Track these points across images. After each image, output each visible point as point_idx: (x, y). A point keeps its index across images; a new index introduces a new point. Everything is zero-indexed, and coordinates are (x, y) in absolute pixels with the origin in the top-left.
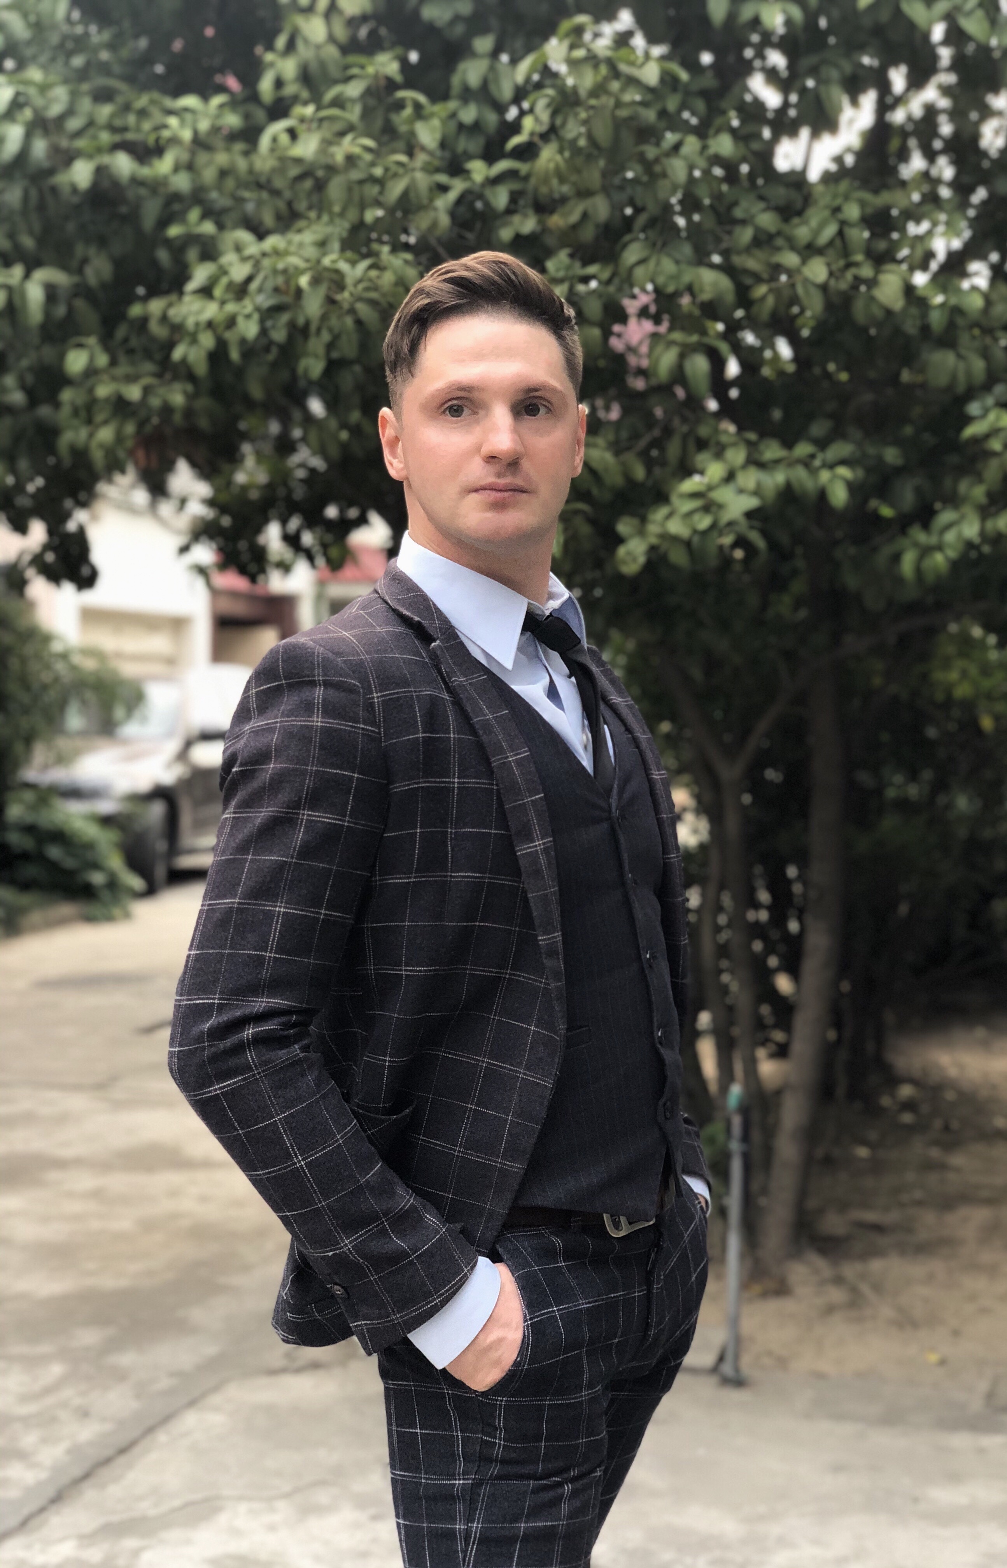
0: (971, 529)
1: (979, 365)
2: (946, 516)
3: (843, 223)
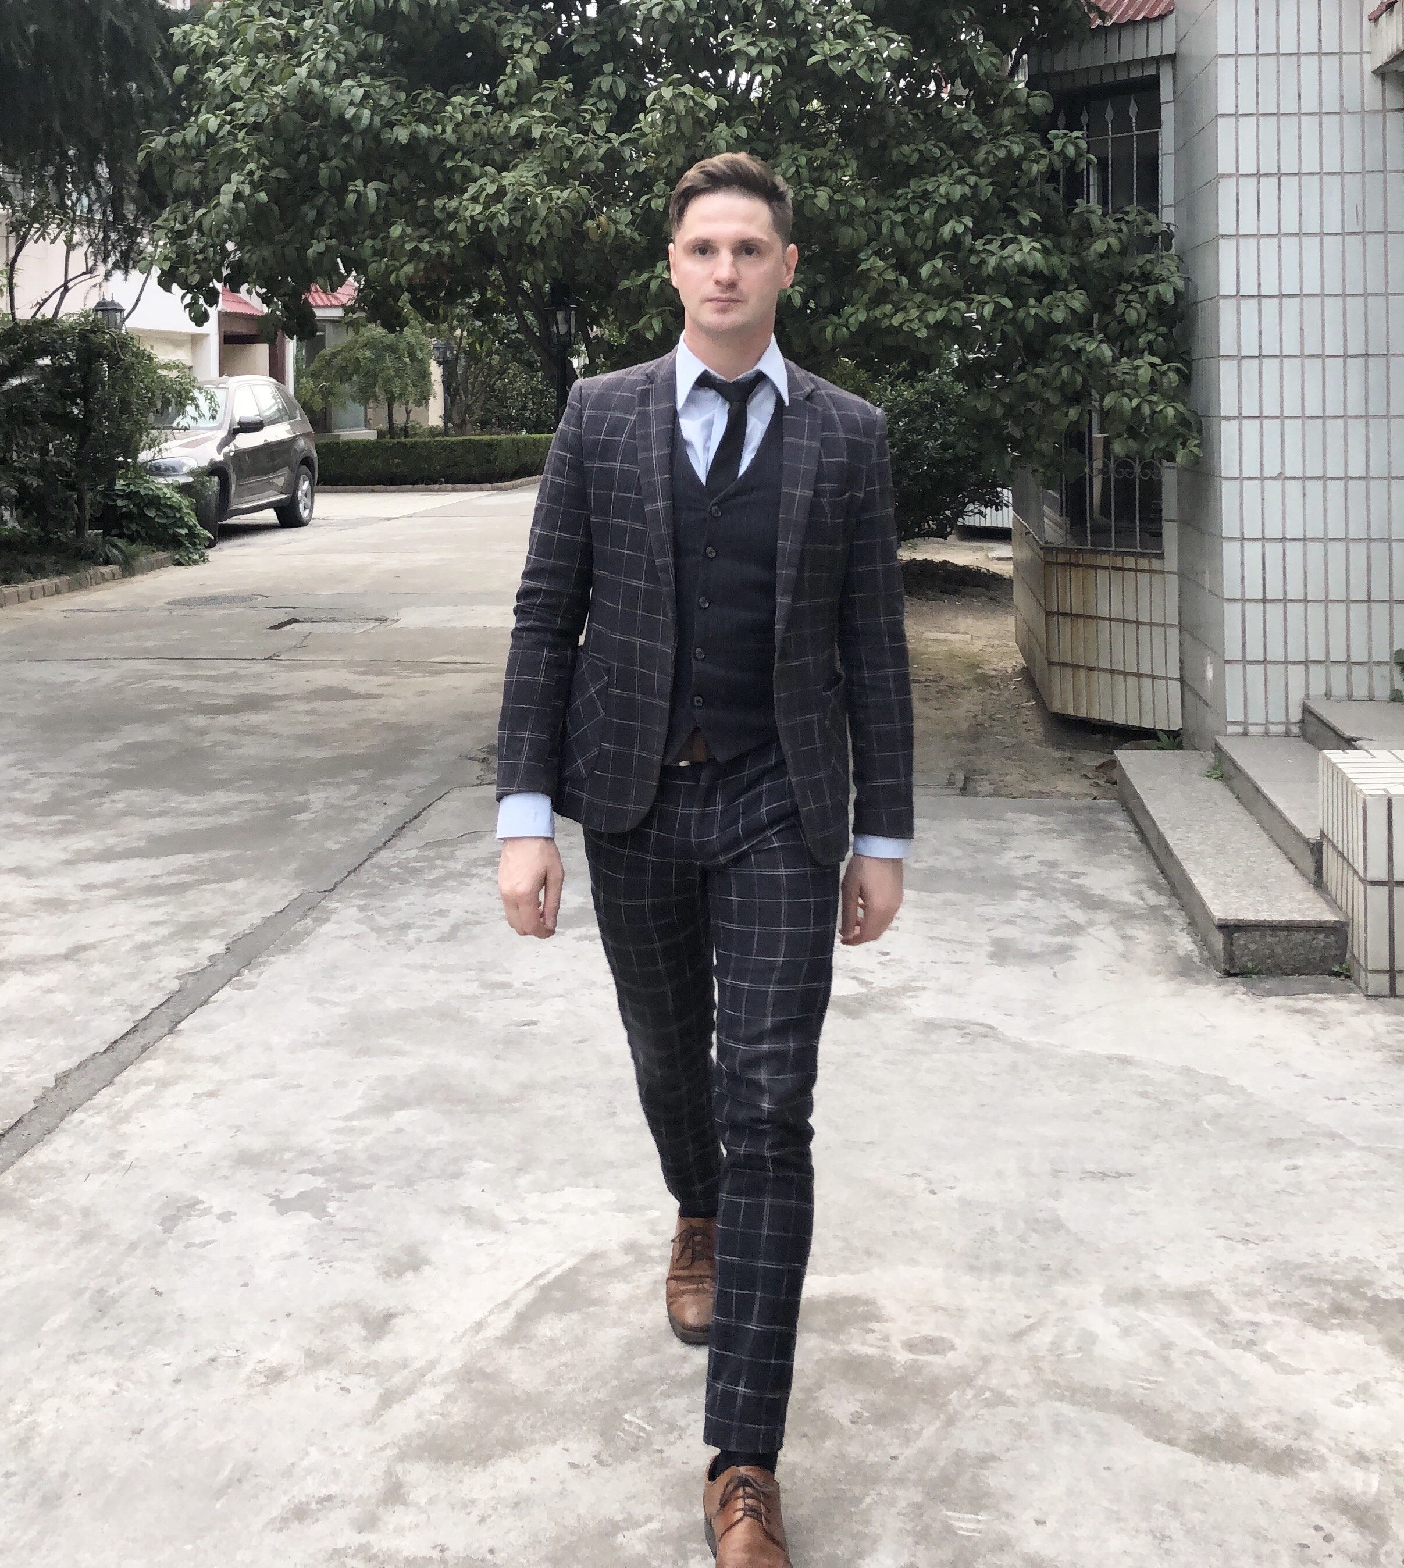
0: (862, 317)
1: (864, 233)
2: (848, 309)
3: (798, 167)
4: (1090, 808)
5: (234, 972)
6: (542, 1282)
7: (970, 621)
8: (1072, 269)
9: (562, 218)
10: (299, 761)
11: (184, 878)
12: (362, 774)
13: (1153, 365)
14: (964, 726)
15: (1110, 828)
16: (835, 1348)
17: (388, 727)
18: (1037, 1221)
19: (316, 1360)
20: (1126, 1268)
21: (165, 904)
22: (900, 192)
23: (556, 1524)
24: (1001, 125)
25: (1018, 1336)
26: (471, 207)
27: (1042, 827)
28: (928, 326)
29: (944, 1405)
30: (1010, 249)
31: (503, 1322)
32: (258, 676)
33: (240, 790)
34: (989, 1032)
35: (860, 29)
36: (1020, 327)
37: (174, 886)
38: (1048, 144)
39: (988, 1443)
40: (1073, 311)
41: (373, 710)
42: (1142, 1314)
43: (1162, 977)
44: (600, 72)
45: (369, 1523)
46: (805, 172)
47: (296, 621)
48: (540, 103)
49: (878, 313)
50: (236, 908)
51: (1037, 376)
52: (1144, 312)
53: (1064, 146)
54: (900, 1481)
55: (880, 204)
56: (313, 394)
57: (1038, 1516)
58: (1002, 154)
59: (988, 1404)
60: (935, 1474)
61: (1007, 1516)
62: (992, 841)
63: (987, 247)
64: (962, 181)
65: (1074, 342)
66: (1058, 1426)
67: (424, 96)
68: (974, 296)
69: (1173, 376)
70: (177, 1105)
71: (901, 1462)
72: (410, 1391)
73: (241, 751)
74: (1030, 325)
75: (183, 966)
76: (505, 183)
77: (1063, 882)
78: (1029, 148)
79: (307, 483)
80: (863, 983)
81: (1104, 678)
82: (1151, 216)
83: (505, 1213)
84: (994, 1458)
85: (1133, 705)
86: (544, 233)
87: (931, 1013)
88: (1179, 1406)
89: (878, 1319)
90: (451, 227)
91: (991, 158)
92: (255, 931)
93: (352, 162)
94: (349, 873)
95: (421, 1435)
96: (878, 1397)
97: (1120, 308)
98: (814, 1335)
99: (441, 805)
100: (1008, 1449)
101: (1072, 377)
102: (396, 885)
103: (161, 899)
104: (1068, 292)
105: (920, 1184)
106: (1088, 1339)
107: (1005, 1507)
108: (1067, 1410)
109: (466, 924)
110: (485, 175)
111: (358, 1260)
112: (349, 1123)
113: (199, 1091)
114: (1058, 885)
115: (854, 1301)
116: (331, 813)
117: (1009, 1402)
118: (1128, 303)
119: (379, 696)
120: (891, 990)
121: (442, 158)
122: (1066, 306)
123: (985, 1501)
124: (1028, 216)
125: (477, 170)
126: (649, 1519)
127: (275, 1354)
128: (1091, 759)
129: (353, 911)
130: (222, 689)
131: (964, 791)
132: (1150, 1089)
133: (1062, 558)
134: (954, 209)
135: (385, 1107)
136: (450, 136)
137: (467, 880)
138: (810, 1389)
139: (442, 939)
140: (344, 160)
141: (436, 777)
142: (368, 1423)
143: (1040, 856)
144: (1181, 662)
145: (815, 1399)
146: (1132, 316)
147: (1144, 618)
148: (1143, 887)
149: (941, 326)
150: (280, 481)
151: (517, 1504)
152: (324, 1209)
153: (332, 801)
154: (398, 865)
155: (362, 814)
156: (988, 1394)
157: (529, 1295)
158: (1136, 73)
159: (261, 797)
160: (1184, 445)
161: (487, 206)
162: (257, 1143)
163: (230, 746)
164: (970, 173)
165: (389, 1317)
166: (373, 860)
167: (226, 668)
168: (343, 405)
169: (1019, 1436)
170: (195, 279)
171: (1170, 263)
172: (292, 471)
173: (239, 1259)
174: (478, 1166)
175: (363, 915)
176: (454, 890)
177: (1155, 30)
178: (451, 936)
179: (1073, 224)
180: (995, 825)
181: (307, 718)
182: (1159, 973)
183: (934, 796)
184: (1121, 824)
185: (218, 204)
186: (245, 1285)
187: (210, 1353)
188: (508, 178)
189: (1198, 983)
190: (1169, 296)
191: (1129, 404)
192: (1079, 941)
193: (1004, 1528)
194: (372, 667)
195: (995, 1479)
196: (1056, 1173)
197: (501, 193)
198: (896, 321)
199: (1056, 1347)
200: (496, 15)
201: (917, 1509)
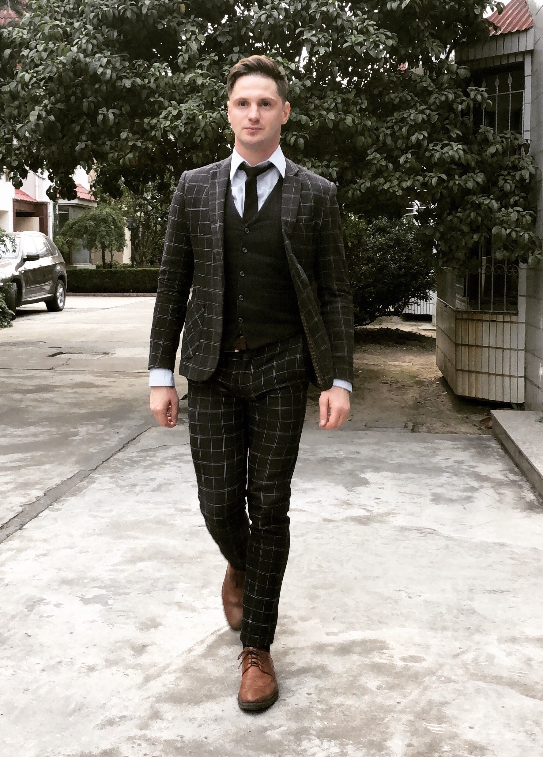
2: (361, 181)
4: (478, 439)
5: (49, 504)
6: (219, 633)
7: (411, 357)
8: (477, 162)
9: (213, 128)
10: (71, 414)
11: (18, 464)
12: (104, 420)
13: (518, 212)
14: (411, 403)
15: (490, 447)
16: (367, 660)
17: (114, 400)
18: (463, 610)
19: (110, 663)
20: (508, 629)
21: (10, 475)
22: (389, 119)
23: (237, 727)
24: (442, 84)
25: (456, 656)
26: (164, 122)
27: (453, 446)
28: (403, 189)
29: (422, 682)
30: (446, 149)
31: (201, 649)
32: (45, 377)
33: (43, 427)
34: (433, 532)
35: (371, 29)
36: (450, 190)
37: (15, 467)
38: (467, 95)
39: (444, 697)
40: (477, 183)
41: (106, 392)
42: (517, 647)
43: (519, 510)
44: (232, 52)
45: (144, 726)
46: (340, 106)
47: (61, 353)
48: (201, 67)
49: (376, 183)
50: (46, 477)
51: (458, 217)
52: (514, 186)
53: (476, 95)
54: (402, 712)
55: (378, 125)
56: (63, 244)
57: (471, 726)
58: (443, 98)
59: (443, 682)
60: (419, 709)
61: (455, 725)
62: (429, 452)
63: (434, 148)
64: (422, 112)
65: (477, 199)
66: (478, 691)
67: (138, 63)
68: (426, 173)
69: (528, 218)
70: (28, 559)
71: (402, 704)
72: (158, 676)
73: (40, 410)
74: (456, 189)
75: (23, 501)
76: (182, 109)
77: (466, 470)
78: (457, 96)
79: (62, 289)
80: (368, 511)
81: (485, 377)
82: (518, 135)
83: (197, 604)
84: (447, 703)
85: (500, 391)
86: (203, 136)
87: (404, 524)
88: (537, 683)
89: (387, 649)
90: (153, 134)
91: (437, 101)
92: (58, 486)
93: (100, 99)
94: (103, 462)
95: (166, 693)
96: (390, 680)
97: (501, 183)
98: (355, 655)
99: (146, 434)
100: (454, 700)
101: (476, 218)
102: (128, 468)
103: (8, 472)
104: (475, 174)
105: (404, 594)
106: (491, 658)
107: (454, 722)
108: (481, 684)
109: (165, 484)
110: (171, 105)
111: (126, 624)
112: (115, 567)
113: (38, 554)
114: (463, 471)
115: (375, 641)
116: (90, 436)
117: (454, 681)
118: (506, 181)
119: (110, 386)
120: (382, 514)
121: (148, 97)
122: (474, 180)
123: (444, 719)
124: (456, 133)
125: (166, 103)
126: (281, 726)
127: (90, 661)
128: (478, 418)
129: (107, 479)
130: (27, 382)
131: (413, 430)
132: (516, 556)
133: (465, 316)
134: (417, 127)
135: (133, 560)
136: (152, 85)
137: (163, 466)
138: (356, 676)
139: (154, 490)
140: (96, 97)
141: (143, 422)
142: (139, 688)
143: (454, 459)
144: (525, 368)
145: (358, 680)
146: (508, 187)
147: (507, 346)
148: (507, 472)
149: (409, 190)
150: (48, 288)
151: (216, 720)
152: (107, 602)
153: (90, 431)
154: (128, 459)
155: (106, 437)
156: (443, 678)
157: (213, 638)
158: (512, 60)
159: (53, 429)
160: (532, 253)
161: (172, 122)
162: (70, 575)
163: (35, 407)
164: (426, 109)
165: (144, 646)
166: (116, 456)
167: (29, 373)
168: (79, 250)
169: (459, 695)
170: (15, 164)
171: (528, 160)
172: (54, 282)
173: (68, 622)
174: (182, 586)
175: (112, 480)
176: (157, 470)
177: (523, 38)
178: (158, 488)
179: (478, 138)
180: (430, 445)
181: (72, 396)
182: (517, 508)
183: (398, 432)
184: (494, 445)
185: (29, 121)
186: (72, 633)
187: (58, 660)
188: (183, 106)
189: (538, 513)
190: (527, 176)
191: (505, 232)
192: (476, 494)
193: (454, 730)
194: (103, 374)
195: (448, 711)
196: (471, 590)
197: (179, 116)
198: (386, 187)
199: (476, 661)
200: (177, 20)
201: (412, 723)
